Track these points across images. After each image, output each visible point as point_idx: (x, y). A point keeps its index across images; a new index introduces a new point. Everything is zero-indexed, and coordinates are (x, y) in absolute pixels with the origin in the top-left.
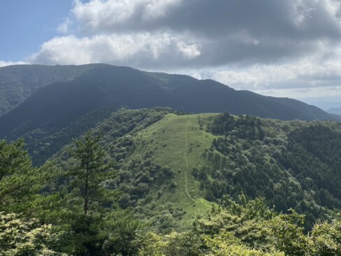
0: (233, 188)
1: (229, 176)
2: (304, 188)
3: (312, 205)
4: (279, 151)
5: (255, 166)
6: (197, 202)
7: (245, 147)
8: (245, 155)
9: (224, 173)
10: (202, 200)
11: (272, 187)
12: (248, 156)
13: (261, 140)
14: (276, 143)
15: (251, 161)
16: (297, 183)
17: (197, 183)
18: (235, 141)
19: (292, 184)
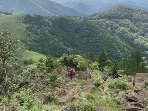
0: (37, 45)
1: (34, 41)
2: (59, 41)
3: (62, 47)
4: (50, 29)
5: (43, 36)
6: (26, 52)
7: (39, 29)
8: (39, 32)
9: (33, 39)
10: (28, 51)
11: (50, 42)
12: (40, 32)
13: (44, 25)
14: (48, 26)
15: (41, 34)
16: (57, 40)
17: (24, 44)
18: (34, 27)
19: (56, 41)
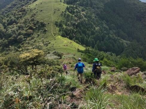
0: (75, 30)
1: (74, 25)
2: (110, 29)
3: (113, 37)
4: (99, 12)
5: (87, 19)
6: (57, 37)
7: (83, 10)
8: (83, 14)
9: (71, 23)
10: (59, 37)
11: (95, 29)
12: (84, 15)
13: (91, 7)
14: (98, 8)
15: (85, 17)
16: (107, 27)
17: (58, 29)
18: (78, 7)
19: (104, 28)
